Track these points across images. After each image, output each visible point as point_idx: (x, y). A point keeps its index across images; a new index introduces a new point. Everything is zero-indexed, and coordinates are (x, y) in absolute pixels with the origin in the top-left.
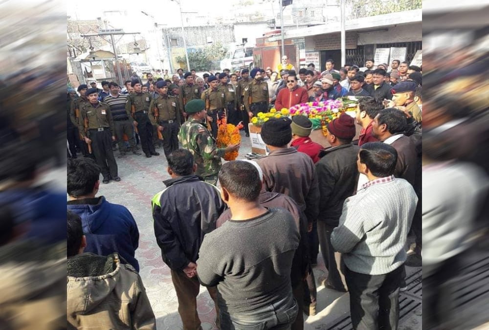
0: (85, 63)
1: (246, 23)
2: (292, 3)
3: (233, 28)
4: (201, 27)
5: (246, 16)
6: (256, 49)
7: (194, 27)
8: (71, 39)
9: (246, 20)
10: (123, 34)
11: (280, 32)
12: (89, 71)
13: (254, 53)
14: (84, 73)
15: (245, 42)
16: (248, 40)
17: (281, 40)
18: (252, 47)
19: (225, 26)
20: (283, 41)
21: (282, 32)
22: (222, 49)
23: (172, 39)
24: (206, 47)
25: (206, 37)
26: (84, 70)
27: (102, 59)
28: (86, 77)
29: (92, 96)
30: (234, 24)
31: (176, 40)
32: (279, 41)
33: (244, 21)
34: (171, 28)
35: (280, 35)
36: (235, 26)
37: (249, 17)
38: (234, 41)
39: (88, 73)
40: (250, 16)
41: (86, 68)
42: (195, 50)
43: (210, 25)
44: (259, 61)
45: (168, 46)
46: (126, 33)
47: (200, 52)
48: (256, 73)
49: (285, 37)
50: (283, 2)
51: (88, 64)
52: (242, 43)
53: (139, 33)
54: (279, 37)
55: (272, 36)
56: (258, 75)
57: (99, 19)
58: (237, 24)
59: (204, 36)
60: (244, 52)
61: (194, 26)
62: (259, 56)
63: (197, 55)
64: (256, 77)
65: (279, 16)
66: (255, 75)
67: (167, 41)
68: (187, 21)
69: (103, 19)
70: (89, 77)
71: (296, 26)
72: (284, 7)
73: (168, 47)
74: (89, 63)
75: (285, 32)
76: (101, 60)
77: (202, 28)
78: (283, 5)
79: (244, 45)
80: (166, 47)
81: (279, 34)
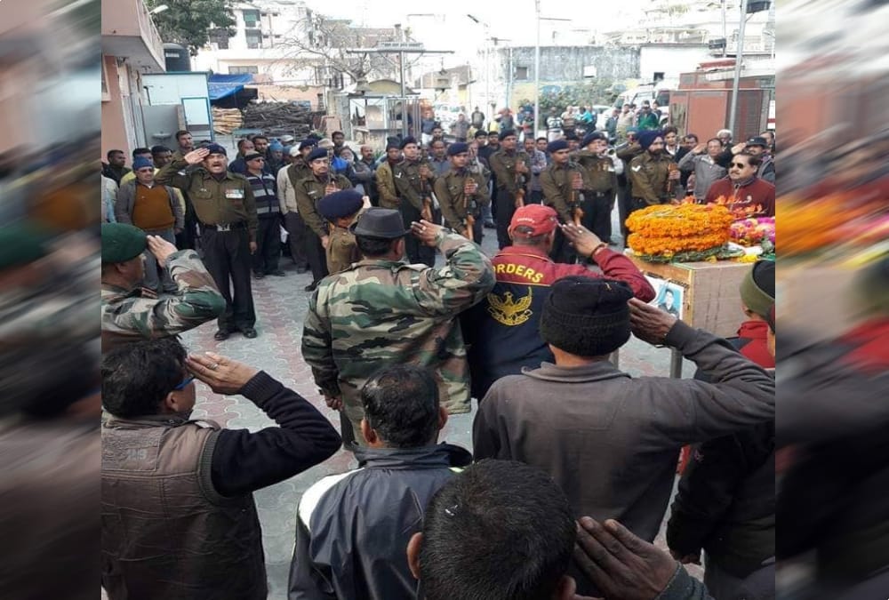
0: (356, 100)
1: (668, 46)
2: (768, 8)
3: (638, 52)
4: (576, 47)
5: (670, 33)
6: (676, 94)
7: (563, 48)
8: (343, 58)
9: (666, 39)
10: (422, 52)
11: (733, 63)
12: (361, 115)
13: (672, 100)
14: (352, 118)
15: (658, 79)
16: (665, 76)
17: (732, 80)
18: (670, 88)
19: (624, 49)
20: (736, 83)
21: (738, 63)
22: (610, 90)
23: (519, 68)
24: (580, 86)
25: (583, 66)
26: (353, 111)
27: (385, 96)
28: (354, 125)
29: (319, 162)
30: (643, 45)
31: (525, 68)
32: (729, 82)
33: (665, 41)
34: (520, 48)
35: (734, 69)
36: (644, 51)
37: (673, 35)
38: (637, 76)
39: (359, 118)
40: (677, 33)
41: (357, 109)
42: (558, 88)
43: (596, 45)
44: (680, 116)
45: (508, 78)
46: (428, 50)
47: (568, 94)
48: (655, 139)
49: (743, 74)
50: (748, 5)
51: (361, 102)
52: (652, 81)
53: (452, 52)
54: (729, 72)
55: (716, 70)
56: (656, 144)
57: (398, 26)
58: (649, 45)
59: (579, 63)
60: (654, 98)
61: (564, 45)
62: (682, 108)
63: (561, 98)
64: (653, 147)
65: (737, 36)
66: (651, 143)
67: (509, 70)
68: (554, 37)
69: (403, 28)
70: (359, 125)
71: (770, 55)
72: (749, 15)
73: (509, 82)
74: (364, 100)
75: (743, 64)
76: (382, 97)
77: (577, 49)
78: (748, 12)
79: (654, 84)
80: (505, 80)
81: (731, 67)
